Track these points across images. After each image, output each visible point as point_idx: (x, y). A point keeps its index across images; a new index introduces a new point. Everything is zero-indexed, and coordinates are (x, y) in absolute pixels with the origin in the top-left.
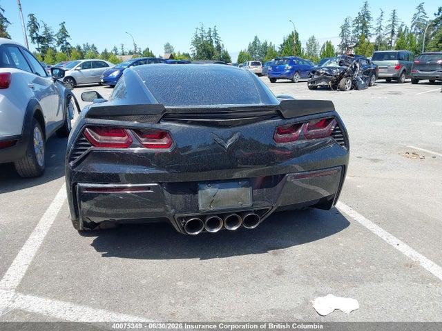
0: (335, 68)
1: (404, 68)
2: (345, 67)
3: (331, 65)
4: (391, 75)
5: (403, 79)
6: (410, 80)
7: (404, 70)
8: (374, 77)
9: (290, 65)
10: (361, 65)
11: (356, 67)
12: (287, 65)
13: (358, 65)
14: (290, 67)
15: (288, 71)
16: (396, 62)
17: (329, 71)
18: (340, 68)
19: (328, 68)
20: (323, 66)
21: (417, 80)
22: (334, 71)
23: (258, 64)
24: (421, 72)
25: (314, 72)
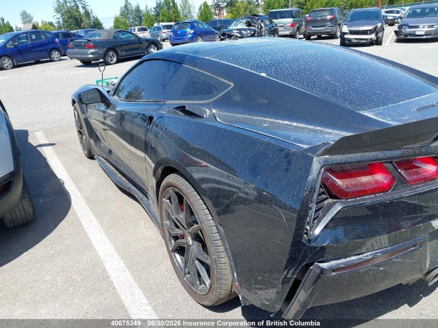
0: (245, 30)
1: (297, 25)
2: (253, 28)
3: (239, 27)
4: (288, 33)
5: (298, 36)
6: (302, 36)
7: (298, 28)
9: (191, 29)
10: (265, 25)
11: (261, 27)
12: (189, 30)
13: (263, 25)
14: (192, 31)
15: (190, 36)
16: (290, 20)
17: (240, 33)
18: (248, 29)
19: (237, 30)
20: (231, 28)
21: (310, 36)
22: (243, 32)
23: (145, 30)
24: (313, 29)
25: (224, 35)
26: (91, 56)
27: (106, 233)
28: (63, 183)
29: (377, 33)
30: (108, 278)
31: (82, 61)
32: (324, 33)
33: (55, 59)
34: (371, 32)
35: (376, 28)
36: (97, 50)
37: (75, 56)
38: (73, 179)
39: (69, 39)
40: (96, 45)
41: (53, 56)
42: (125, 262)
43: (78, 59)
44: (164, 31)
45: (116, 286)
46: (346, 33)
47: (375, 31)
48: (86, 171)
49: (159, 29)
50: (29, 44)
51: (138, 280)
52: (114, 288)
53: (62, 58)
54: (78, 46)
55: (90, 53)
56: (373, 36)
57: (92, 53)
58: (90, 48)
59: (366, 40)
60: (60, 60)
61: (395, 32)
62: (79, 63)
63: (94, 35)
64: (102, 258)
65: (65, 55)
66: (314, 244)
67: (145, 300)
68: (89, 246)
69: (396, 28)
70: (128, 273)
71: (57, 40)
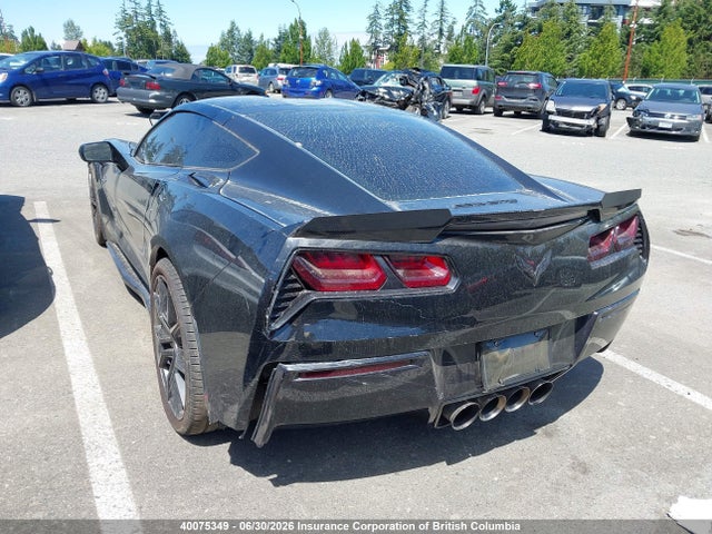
0: (398, 90)
1: (483, 92)
2: (410, 88)
3: (389, 84)
4: (467, 102)
5: (483, 109)
6: (491, 110)
7: (484, 96)
8: (447, 105)
9: (318, 78)
10: (431, 86)
11: (424, 88)
12: (314, 79)
13: (426, 85)
14: (319, 83)
15: (315, 89)
16: (473, 83)
17: (389, 93)
18: (403, 90)
19: (385, 88)
20: (376, 84)
21: (501, 111)
22: (395, 93)
23: (252, 71)
24: (507, 100)
25: (363, 93)
26: (153, 101)
27: (89, 341)
28: (52, 273)
29: (599, 118)
30: (70, 393)
31: (140, 107)
32: (524, 109)
33: (99, 100)
34: (589, 115)
35: (597, 110)
36: (163, 93)
37: (129, 99)
38: (67, 270)
39: (123, 72)
40: (164, 85)
41: (96, 95)
42: (100, 378)
43: (134, 103)
44: (280, 76)
45: (77, 403)
46: (552, 113)
47: (594, 114)
48: (91, 261)
49: (273, 72)
50: (62, 72)
51: (110, 400)
52: (74, 405)
53: (110, 99)
54: (135, 84)
55: (152, 97)
56: (592, 122)
57: (155, 98)
58: (153, 88)
59: (582, 126)
60: (107, 102)
61: (628, 119)
62: (134, 110)
63: (165, 70)
64: (70, 369)
65: (115, 95)
66: (275, 339)
67: (109, 423)
68: (58, 353)
69: (629, 113)
70: (99, 390)
71: (106, 71)
